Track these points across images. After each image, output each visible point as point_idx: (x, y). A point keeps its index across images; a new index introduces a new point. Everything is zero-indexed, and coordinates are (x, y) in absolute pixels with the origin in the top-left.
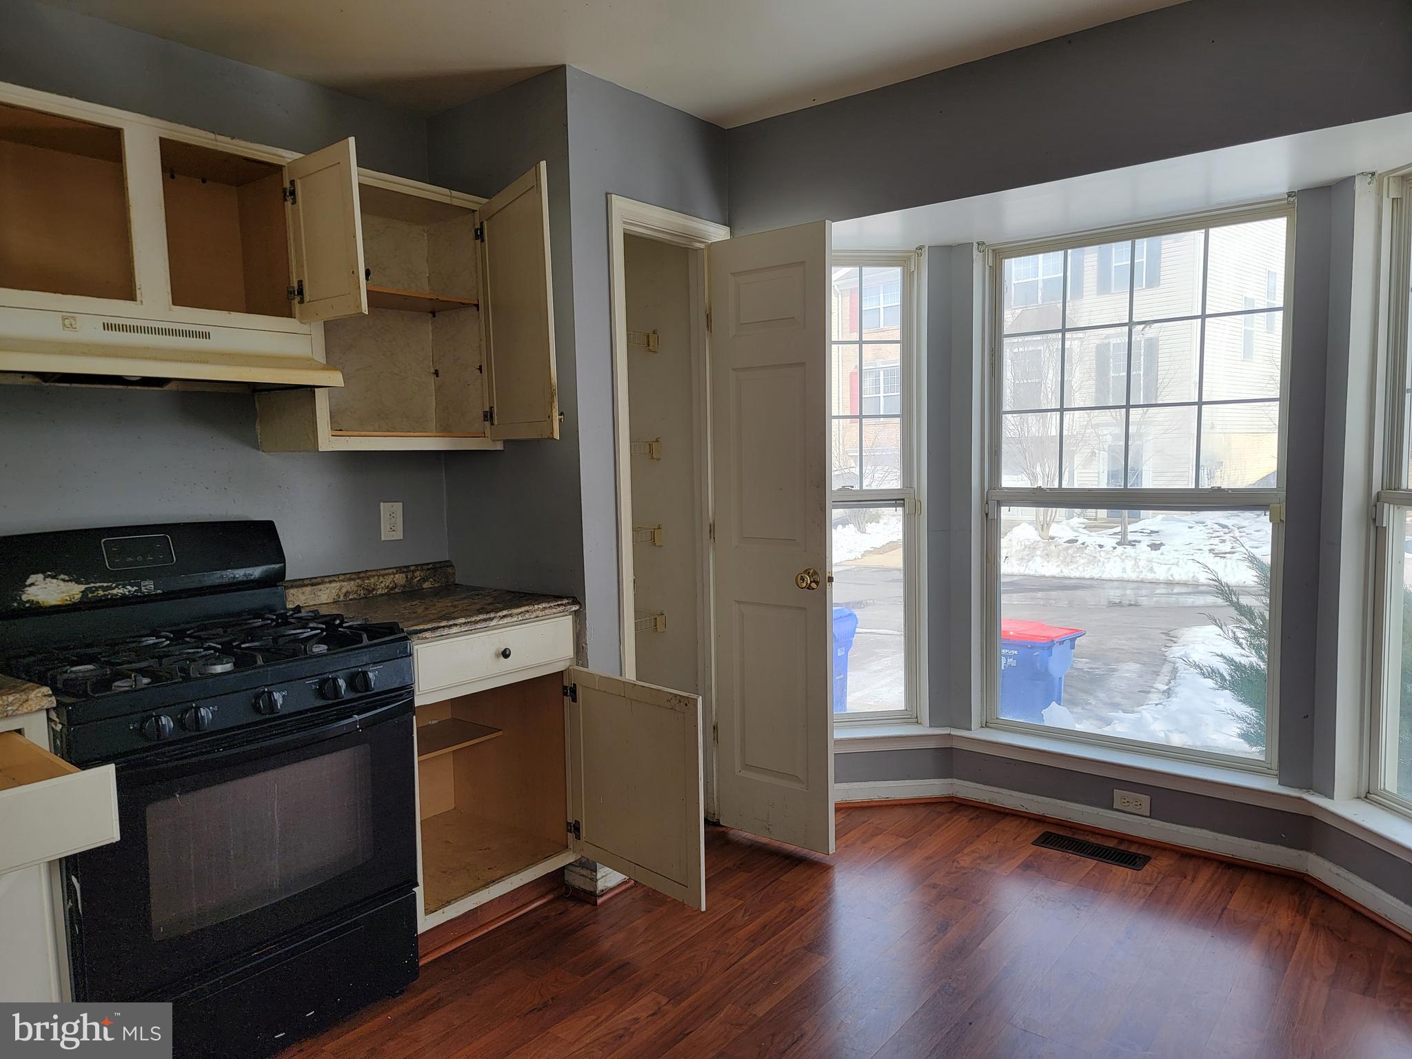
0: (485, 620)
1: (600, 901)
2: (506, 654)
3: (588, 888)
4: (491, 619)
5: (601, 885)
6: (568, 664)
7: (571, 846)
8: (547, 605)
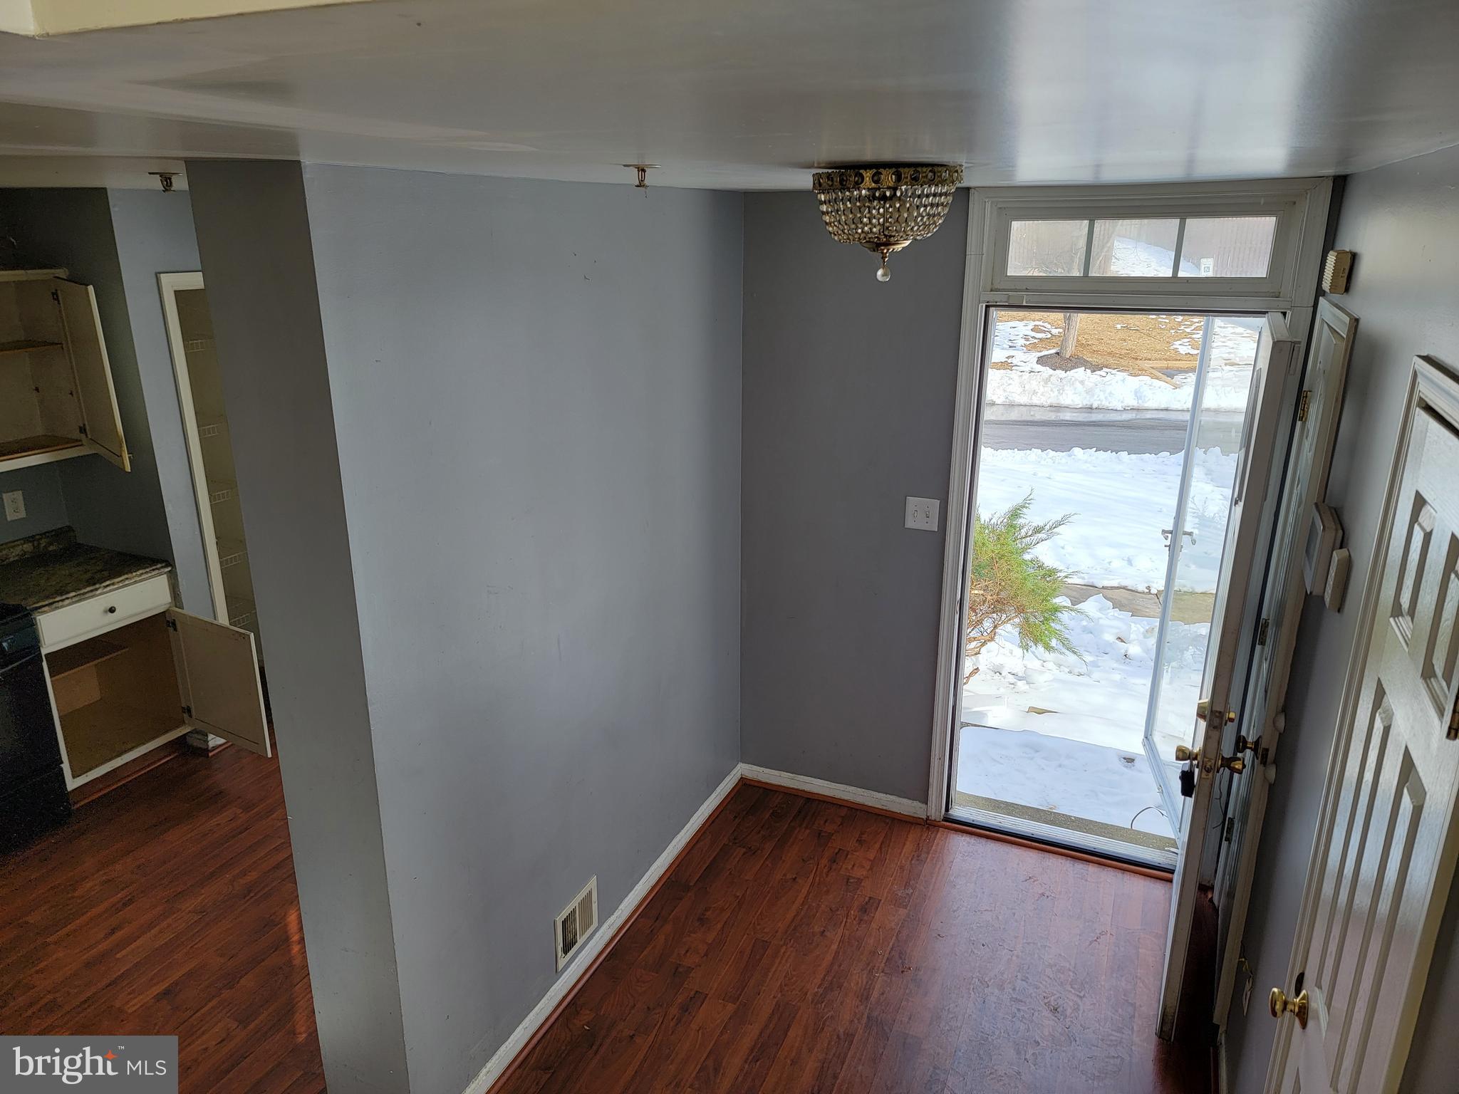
0: (92, 591)
1: (210, 754)
2: (112, 610)
3: (204, 747)
4: (97, 589)
5: (211, 744)
6: (168, 606)
7: (186, 722)
8: (144, 571)
